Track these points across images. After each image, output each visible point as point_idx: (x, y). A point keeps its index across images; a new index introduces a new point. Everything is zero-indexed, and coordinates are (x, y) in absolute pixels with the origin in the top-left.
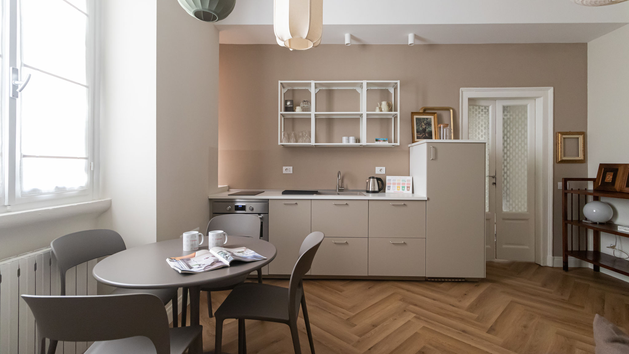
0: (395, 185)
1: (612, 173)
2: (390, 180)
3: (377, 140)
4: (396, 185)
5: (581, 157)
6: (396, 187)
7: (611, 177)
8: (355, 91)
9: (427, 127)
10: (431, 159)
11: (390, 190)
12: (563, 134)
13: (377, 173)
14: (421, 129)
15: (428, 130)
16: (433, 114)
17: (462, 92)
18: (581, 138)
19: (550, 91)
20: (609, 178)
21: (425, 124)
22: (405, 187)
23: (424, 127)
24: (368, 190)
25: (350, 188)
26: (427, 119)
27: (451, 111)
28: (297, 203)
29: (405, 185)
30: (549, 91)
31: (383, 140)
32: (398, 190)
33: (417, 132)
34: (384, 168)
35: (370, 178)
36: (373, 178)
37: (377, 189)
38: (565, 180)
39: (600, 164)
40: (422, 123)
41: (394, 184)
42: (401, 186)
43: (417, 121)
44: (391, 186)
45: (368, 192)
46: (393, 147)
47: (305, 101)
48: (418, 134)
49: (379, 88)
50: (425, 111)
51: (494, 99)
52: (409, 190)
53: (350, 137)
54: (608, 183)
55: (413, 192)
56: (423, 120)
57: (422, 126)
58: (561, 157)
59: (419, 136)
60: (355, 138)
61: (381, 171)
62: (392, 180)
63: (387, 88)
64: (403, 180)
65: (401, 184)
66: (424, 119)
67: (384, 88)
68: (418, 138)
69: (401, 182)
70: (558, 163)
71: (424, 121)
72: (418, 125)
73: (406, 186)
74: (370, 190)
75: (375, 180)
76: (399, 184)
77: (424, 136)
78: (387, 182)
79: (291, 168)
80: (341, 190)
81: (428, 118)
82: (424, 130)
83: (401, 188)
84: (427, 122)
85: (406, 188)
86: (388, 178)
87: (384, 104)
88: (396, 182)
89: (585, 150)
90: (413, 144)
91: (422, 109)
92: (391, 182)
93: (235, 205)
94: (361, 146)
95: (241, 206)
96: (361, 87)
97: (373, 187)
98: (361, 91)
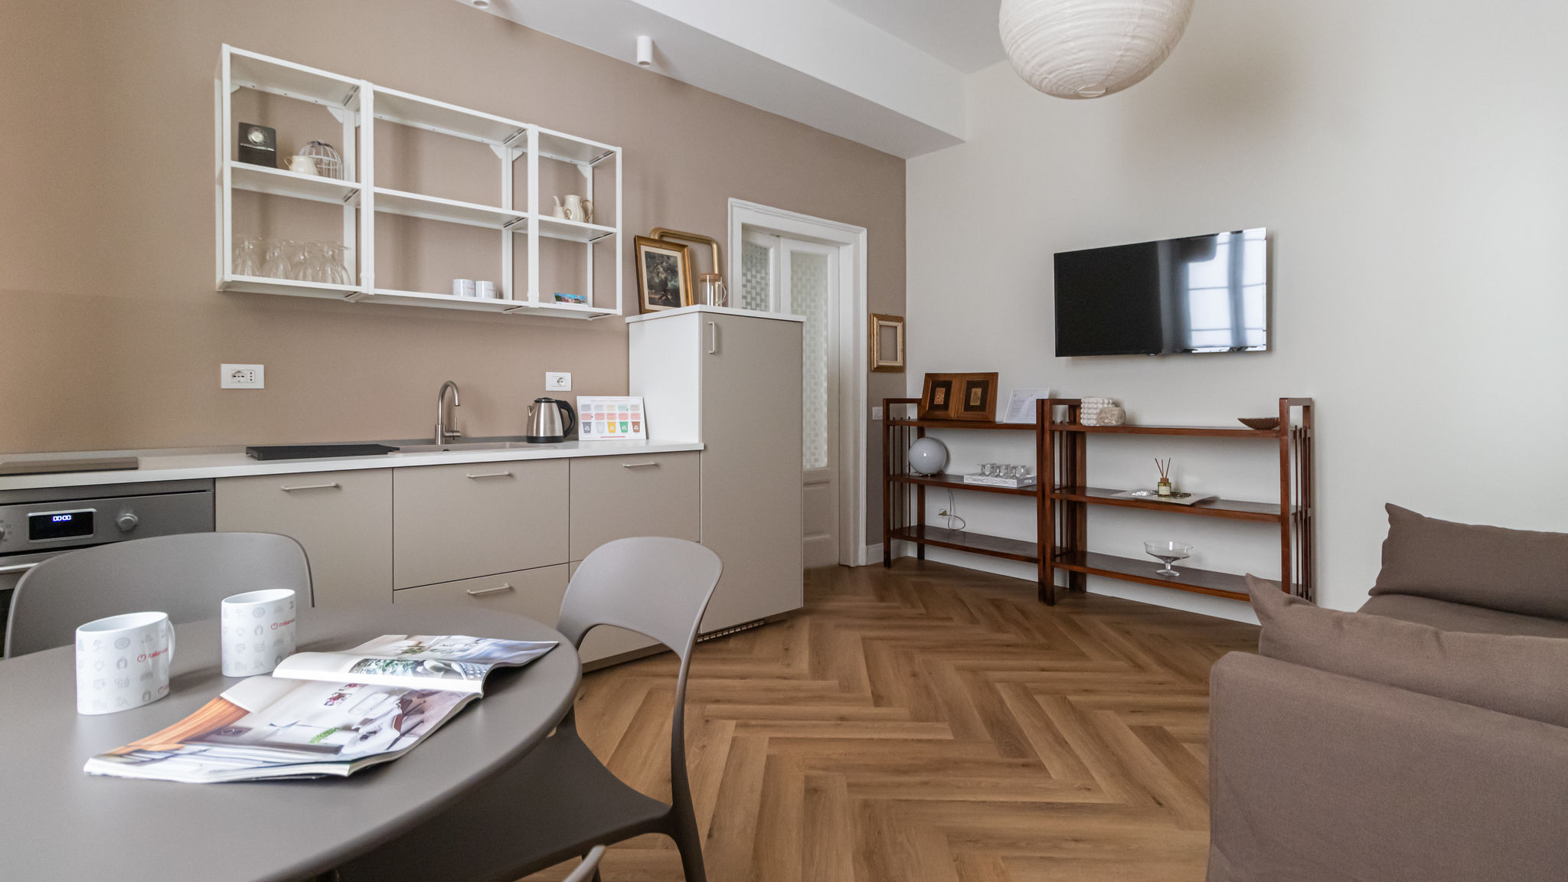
0: (603, 419)
1: (944, 390)
2: (587, 407)
3: (559, 298)
4: (606, 421)
5: (899, 363)
6: (606, 426)
7: (943, 396)
9: (669, 278)
10: (709, 352)
11: (589, 432)
12: (881, 317)
13: (548, 388)
14: (657, 280)
15: (672, 285)
16: (681, 247)
17: (732, 206)
18: (899, 326)
19: (863, 235)
20: (940, 398)
21: (666, 270)
22: (627, 423)
23: (663, 276)
24: (535, 435)
25: (473, 432)
26: (668, 257)
27: (715, 246)
28: (339, 483)
29: (627, 418)
30: (861, 235)
31: (575, 299)
32: (610, 432)
33: (650, 287)
34: (567, 376)
35: (538, 401)
36: (548, 401)
37: (559, 432)
38: (888, 402)
39: (927, 374)
40: (659, 266)
41: (600, 416)
42: (618, 421)
43: (649, 260)
44: (593, 421)
45: (533, 440)
46: (591, 319)
47: (319, 144)
48: (652, 294)
49: (555, 157)
50: (665, 238)
51: (777, 234)
52: (638, 431)
53: (478, 283)
54: (938, 407)
55: (647, 438)
56: (660, 259)
57: (660, 275)
58: (877, 362)
59: (653, 296)
60: (494, 285)
61: (562, 384)
62: (592, 407)
63: (575, 162)
64: (621, 407)
65: (617, 416)
66: (662, 256)
67: (567, 160)
68: (652, 302)
69: (617, 412)
70: (873, 371)
71: (662, 263)
72: (651, 269)
73: (630, 421)
74: (542, 435)
75: (555, 406)
76: (611, 416)
77: (664, 298)
78: (580, 412)
79: (260, 369)
80: (452, 438)
81: (671, 256)
82: (664, 283)
83: (618, 426)
84: (670, 265)
85: (630, 425)
86: (581, 402)
87: (572, 201)
88: (605, 411)
89: (904, 350)
90: (645, 316)
91: (655, 230)
92: (593, 412)
93: (30, 515)
94: (505, 312)
95: (68, 518)
96: (506, 140)
97: (548, 426)
98: (505, 155)
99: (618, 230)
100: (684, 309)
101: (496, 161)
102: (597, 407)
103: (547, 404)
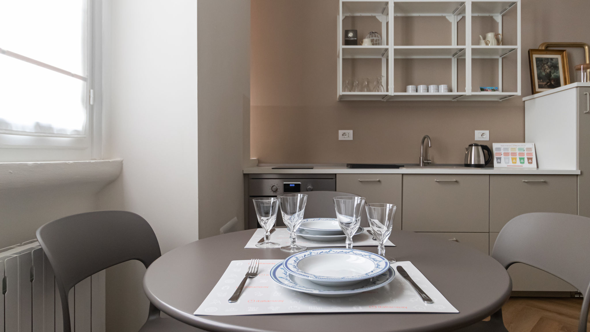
0: (509, 155)
2: (499, 149)
3: (482, 90)
4: (510, 157)
6: (510, 159)
8: (444, 17)
9: (552, 71)
10: (585, 112)
11: (500, 163)
13: (476, 139)
14: (544, 74)
15: (554, 75)
16: (561, 52)
21: (550, 67)
22: (524, 158)
23: (548, 71)
24: (469, 163)
26: (552, 59)
27: (587, 48)
28: (380, 180)
29: (524, 155)
31: (492, 89)
32: (513, 163)
33: (539, 78)
34: (487, 132)
35: (471, 146)
36: (476, 145)
37: (482, 162)
40: (546, 65)
41: (506, 154)
42: (518, 157)
43: (538, 62)
44: (503, 157)
45: (468, 166)
46: (501, 100)
47: (373, 33)
48: (540, 82)
49: (480, 15)
50: (549, 48)
52: (532, 163)
53: (439, 86)
55: (538, 167)
56: (546, 61)
57: (546, 70)
59: (541, 83)
60: (448, 87)
61: (484, 137)
62: (502, 149)
63: (491, 15)
64: (519, 149)
65: (518, 154)
66: (548, 59)
67: (487, 15)
68: (540, 87)
69: (518, 152)
71: (547, 63)
72: (540, 67)
73: (526, 157)
74: (473, 163)
75: (480, 148)
76: (514, 154)
77: (549, 84)
78: (495, 152)
79: (351, 132)
80: (427, 164)
81: (554, 58)
82: (549, 75)
83: (518, 160)
84: (553, 63)
85: (526, 160)
86: (495, 146)
87: (490, 36)
88: (510, 151)
90: (536, 95)
91: (542, 44)
92: (502, 152)
93: (284, 183)
94: (453, 100)
95: (294, 185)
96: (454, 12)
97: (476, 158)
98: (453, 19)
99: (519, 47)
100: (563, 87)
101: (450, 24)
102: (505, 149)
103: (476, 147)
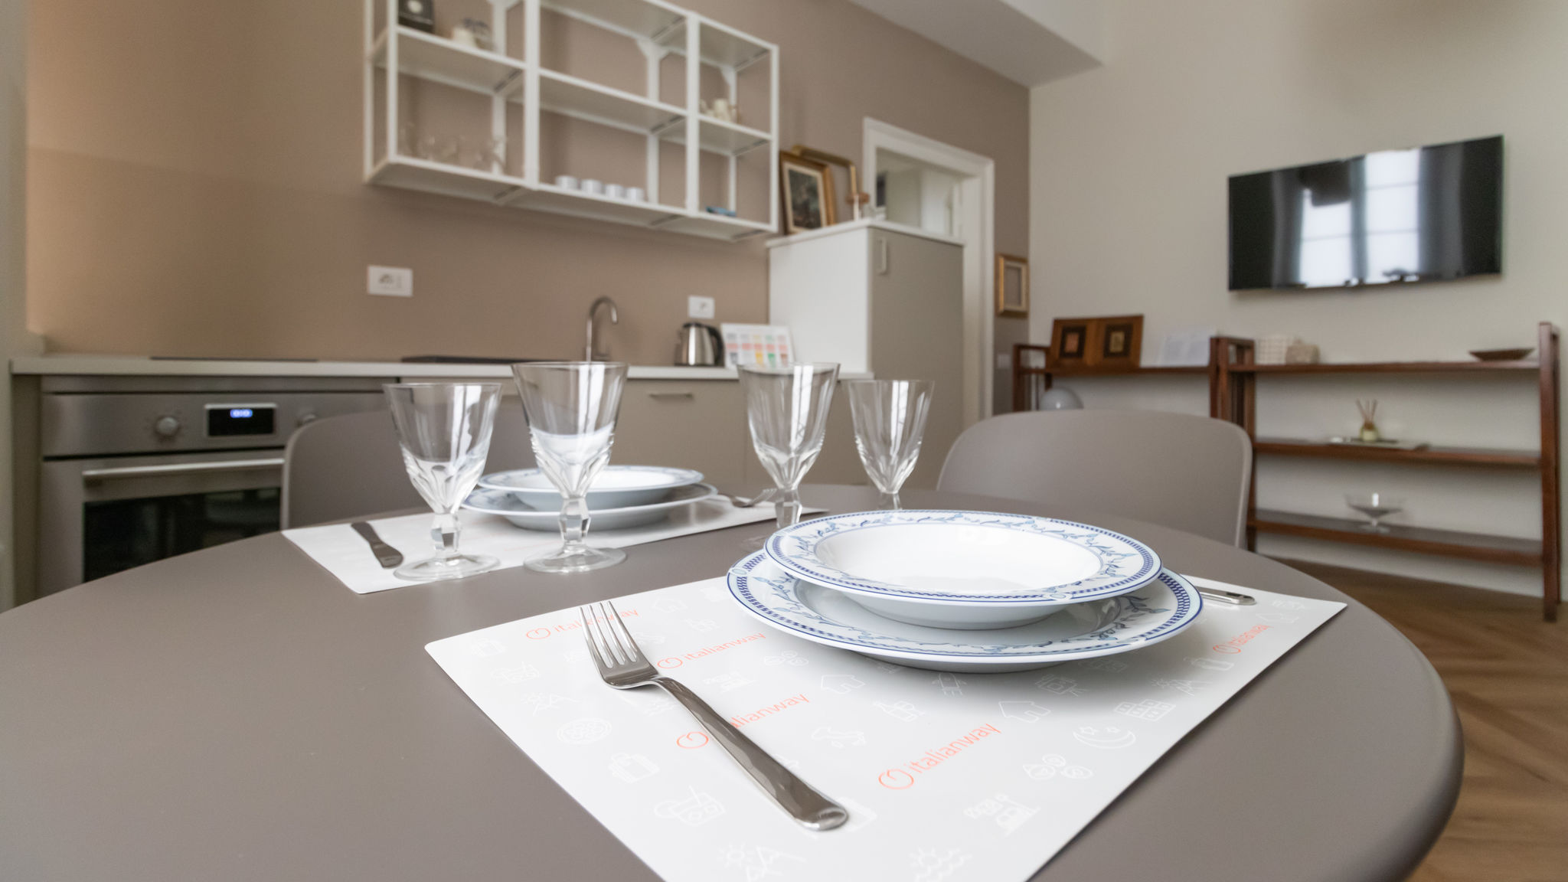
0: (750, 349)
1: (1077, 336)
2: (732, 336)
3: (710, 211)
4: (752, 351)
5: (1023, 308)
6: (753, 356)
7: (1076, 342)
9: (811, 199)
10: (881, 271)
12: (1008, 258)
13: (694, 312)
14: (800, 201)
15: (813, 205)
16: (820, 167)
17: (867, 127)
18: (1022, 268)
19: (989, 169)
20: (1072, 343)
21: (807, 191)
22: (774, 354)
23: (805, 197)
24: (685, 362)
26: (809, 177)
27: (852, 169)
29: (774, 350)
30: (988, 167)
31: (720, 211)
32: (758, 363)
33: (795, 207)
34: (710, 302)
35: (687, 326)
36: (698, 325)
37: (708, 355)
38: (1017, 349)
39: (1055, 320)
40: (802, 186)
41: (746, 346)
42: (764, 352)
43: (792, 178)
44: (740, 351)
46: (734, 241)
47: (475, 23)
48: (795, 214)
50: (804, 156)
52: (786, 364)
53: (628, 190)
54: (1070, 355)
56: (802, 178)
57: (802, 196)
58: (1003, 306)
59: (796, 217)
61: (706, 310)
62: (738, 336)
63: (718, 64)
64: (766, 338)
65: (764, 346)
66: (804, 175)
67: (711, 62)
68: (797, 224)
69: (763, 342)
70: (999, 316)
71: (804, 182)
72: (794, 188)
73: (777, 353)
75: (705, 333)
76: (758, 347)
77: (806, 219)
78: (727, 340)
79: (409, 273)
81: (812, 176)
82: (806, 204)
83: (766, 358)
84: (811, 186)
85: (778, 358)
86: (727, 330)
87: (720, 105)
88: (752, 341)
89: (1027, 294)
90: (792, 238)
91: (797, 147)
92: (739, 341)
93: (209, 406)
94: (653, 227)
95: (247, 414)
96: (654, 36)
97: (698, 349)
98: (652, 52)
99: (773, 137)
100: (825, 230)
102: (744, 336)
103: (695, 328)
